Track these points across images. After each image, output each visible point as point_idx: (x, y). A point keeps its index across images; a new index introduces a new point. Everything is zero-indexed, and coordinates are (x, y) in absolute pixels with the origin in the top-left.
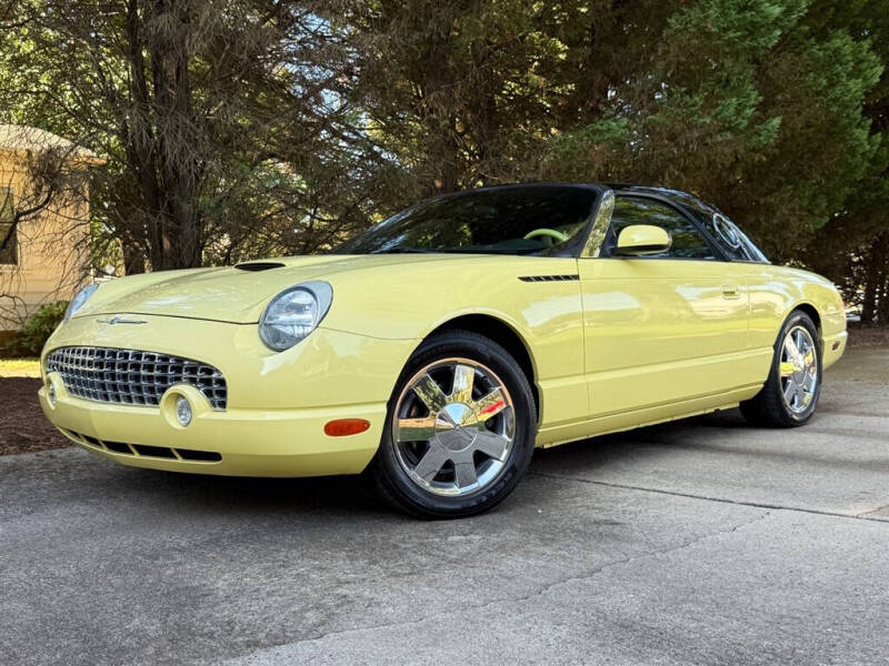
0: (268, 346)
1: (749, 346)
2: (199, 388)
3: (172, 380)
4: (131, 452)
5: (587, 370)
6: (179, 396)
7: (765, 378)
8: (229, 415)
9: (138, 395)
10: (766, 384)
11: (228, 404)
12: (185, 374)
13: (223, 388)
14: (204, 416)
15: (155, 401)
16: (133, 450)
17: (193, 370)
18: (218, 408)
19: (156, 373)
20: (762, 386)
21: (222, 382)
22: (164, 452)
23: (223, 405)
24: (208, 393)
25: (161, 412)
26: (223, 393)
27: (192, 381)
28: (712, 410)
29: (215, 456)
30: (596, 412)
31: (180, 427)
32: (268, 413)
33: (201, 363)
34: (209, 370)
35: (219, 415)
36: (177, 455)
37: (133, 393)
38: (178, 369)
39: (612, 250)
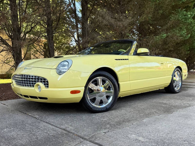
0: (58, 74)
1: (166, 75)
2: (43, 83)
3: (37, 81)
4: (29, 98)
5: (130, 80)
6: (38, 85)
7: (170, 82)
8: (49, 89)
9: (30, 85)
10: (170, 83)
11: (49, 87)
12: (40, 80)
13: (48, 83)
14: (43, 89)
15: (33, 86)
16: (29, 97)
17: (41, 79)
18: (47, 88)
19: (33, 80)
20: (169, 84)
21: (47, 82)
22: (36, 97)
23: (48, 87)
24: (45, 84)
25: (35, 89)
26: (48, 84)
27: (41, 82)
28: (158, 89)
29: (46, 98)
30: (132, 89)
31: (38, 92)
32: (59, 89)
33: (43, 78)
34: (45, 79)
35: (47, 89)
36: (38, 98)
37: (29, 84)
38: (38, 79)
39: (136, 54)
